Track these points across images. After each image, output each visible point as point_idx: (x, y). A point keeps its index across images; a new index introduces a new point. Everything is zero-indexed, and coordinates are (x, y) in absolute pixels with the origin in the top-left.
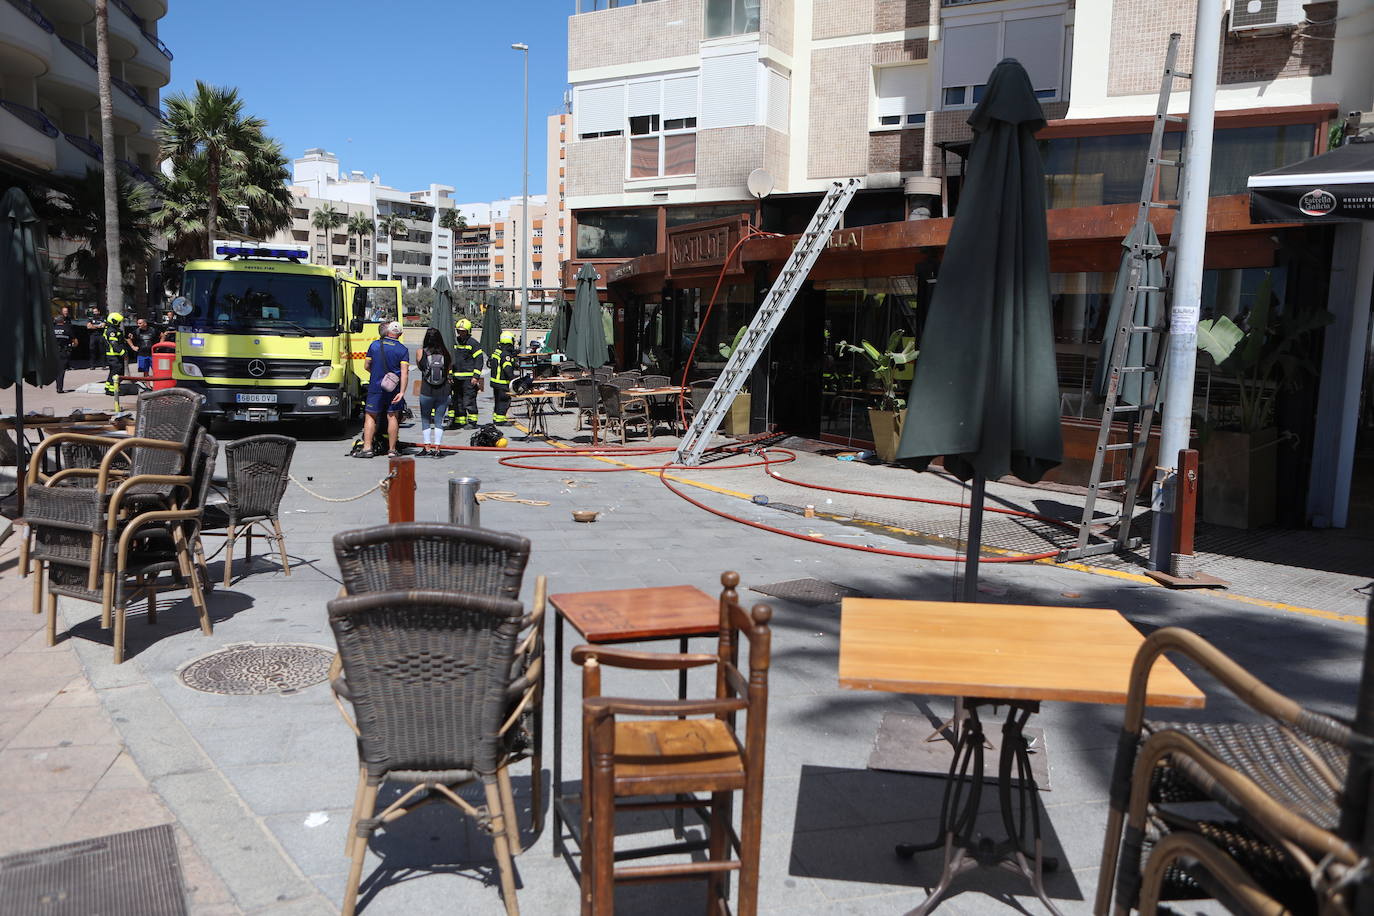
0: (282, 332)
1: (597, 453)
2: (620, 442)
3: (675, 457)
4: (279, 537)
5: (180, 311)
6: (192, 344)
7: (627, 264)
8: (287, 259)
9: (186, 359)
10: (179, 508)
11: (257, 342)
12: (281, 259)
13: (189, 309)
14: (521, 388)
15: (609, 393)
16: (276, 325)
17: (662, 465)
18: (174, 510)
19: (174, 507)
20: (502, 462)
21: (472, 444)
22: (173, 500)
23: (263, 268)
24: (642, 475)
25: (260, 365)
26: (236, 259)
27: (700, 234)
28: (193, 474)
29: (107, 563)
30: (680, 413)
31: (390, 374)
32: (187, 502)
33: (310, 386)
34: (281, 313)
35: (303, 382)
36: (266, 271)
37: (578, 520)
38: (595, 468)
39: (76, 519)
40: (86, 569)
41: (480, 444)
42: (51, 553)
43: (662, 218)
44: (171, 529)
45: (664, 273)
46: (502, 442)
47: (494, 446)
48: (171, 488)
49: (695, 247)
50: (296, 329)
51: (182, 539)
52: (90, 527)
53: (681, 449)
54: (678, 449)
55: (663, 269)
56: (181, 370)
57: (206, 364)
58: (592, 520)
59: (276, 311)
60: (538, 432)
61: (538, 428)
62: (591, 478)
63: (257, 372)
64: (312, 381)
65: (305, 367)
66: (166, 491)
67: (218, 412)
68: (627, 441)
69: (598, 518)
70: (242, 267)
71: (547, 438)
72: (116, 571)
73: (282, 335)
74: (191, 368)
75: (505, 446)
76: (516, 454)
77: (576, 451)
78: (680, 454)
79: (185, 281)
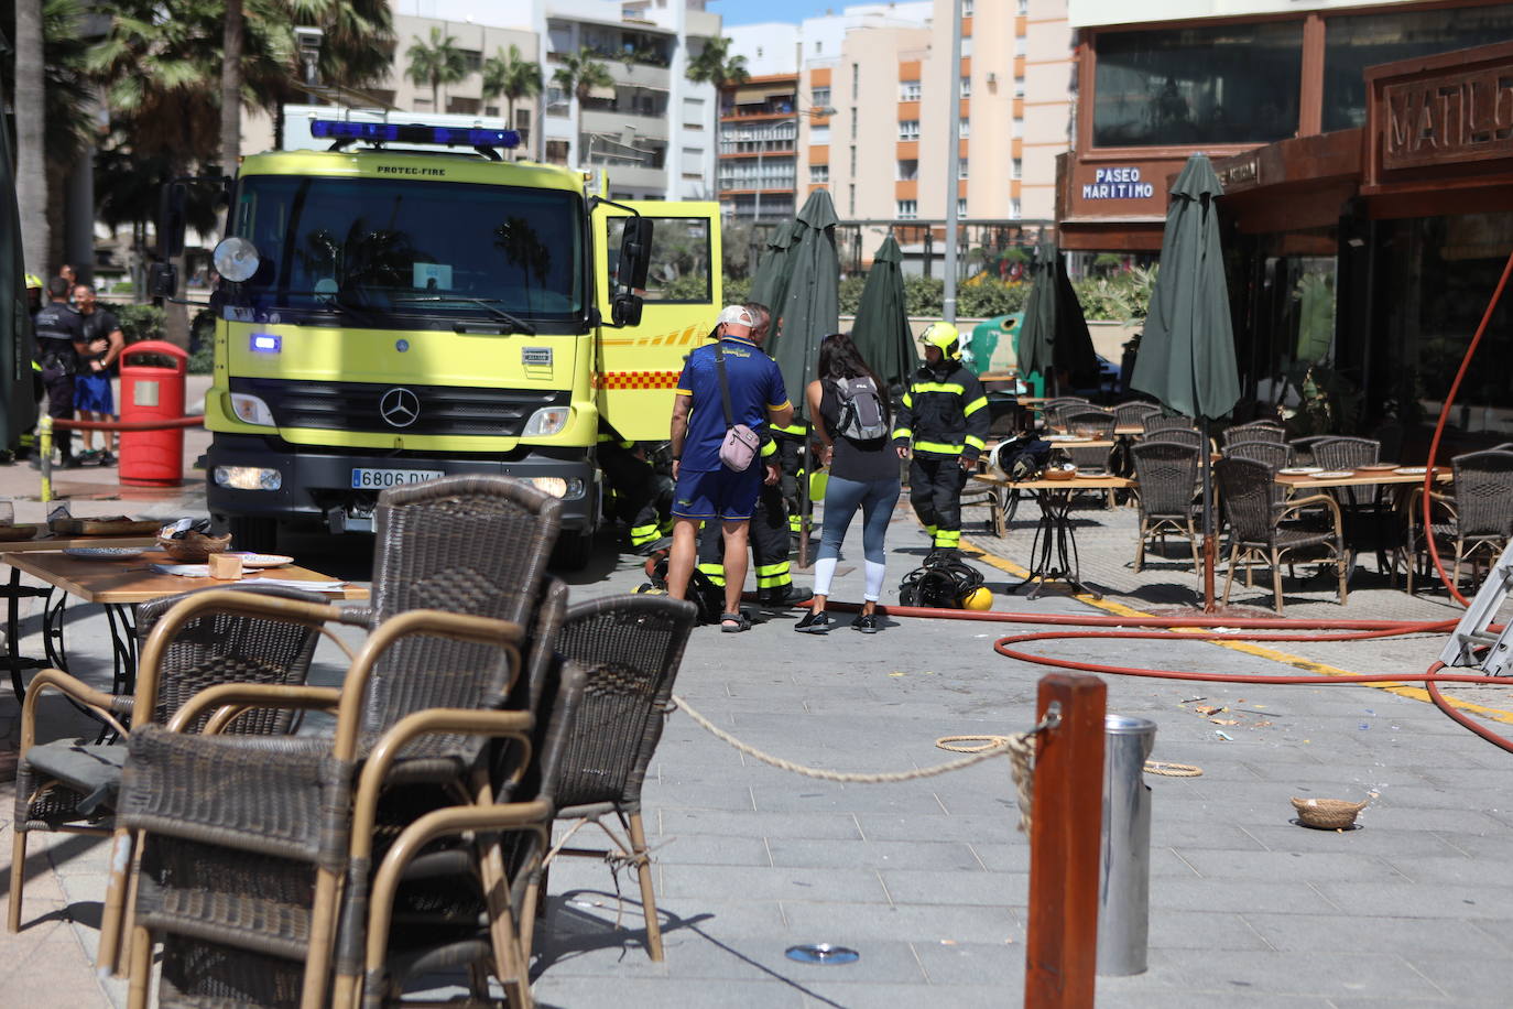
0: (461, 322)
1: (1221, 630)
2: (1269, 602)
3: (1449, 647)
4: (641, 858)
5: (232, 271)
6: (253, 347)
7: (1243, 159)
8: (470, 150)
9: (237, 384)
10: (495, 797)
11: (402, 346)
12: (458, 149)
13: (248, 267)
14: (1019, 466)
15: (1238, 480)
16: (447, 306)
17: (1422, 670)
18: (486, 806)
19: (485, 793)
20: (1001, 648)
21: (904, 600)
22: (483, 774)
23: (420, 171)
24: (1382, 697)
25: (408, 401)
26: (352, 148)
27: (1470, 78)
28: (533, 705)
29: (346, 949)
30: (1419, 532)
31: (741, 428)
32: (514, 780)
33: (521, 451)
34: (456, 278)
35: (505, 443)
36: (427, 177)
37: (1307, 821)
38: (1247, 673)
39: (268, 826)
40: (297, 965)
41: (925, 601)
42: (178, 912)
43: (1314, 44)
44: (478, 851)
45: (1359, 178)
46: (982, 596)
47: (960, 606)
48: (478, 743)
49: (1454, 112)
50: (492, 315)
51: (500, 882)
52: (311, 850)
53: (1464, 628)
54: (1459, 630)
55: (1356, 169)
56: (227, 412)
57: (285, 397)
58: (1348, 827)
59: (443, 274)
60: (1054, 575)
61: (1055, 563)
62: (1259, 699)
63: (399, 417)
64: (525, 439)
65: (508, 408)
66: (470, 749)
67: (306, 509)
68: (1287, 601)
69: (1360, 819)
70: (370, 170)
71: (1075, 589)
72: (364, 973)
73: (460, 330)
74: (248, 407)
75: (988, 607)
76: (1026, 630)
77: (1167, 626)
78: (1463, 641)
79: (240, 199)
